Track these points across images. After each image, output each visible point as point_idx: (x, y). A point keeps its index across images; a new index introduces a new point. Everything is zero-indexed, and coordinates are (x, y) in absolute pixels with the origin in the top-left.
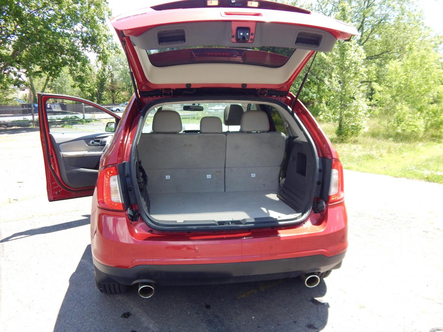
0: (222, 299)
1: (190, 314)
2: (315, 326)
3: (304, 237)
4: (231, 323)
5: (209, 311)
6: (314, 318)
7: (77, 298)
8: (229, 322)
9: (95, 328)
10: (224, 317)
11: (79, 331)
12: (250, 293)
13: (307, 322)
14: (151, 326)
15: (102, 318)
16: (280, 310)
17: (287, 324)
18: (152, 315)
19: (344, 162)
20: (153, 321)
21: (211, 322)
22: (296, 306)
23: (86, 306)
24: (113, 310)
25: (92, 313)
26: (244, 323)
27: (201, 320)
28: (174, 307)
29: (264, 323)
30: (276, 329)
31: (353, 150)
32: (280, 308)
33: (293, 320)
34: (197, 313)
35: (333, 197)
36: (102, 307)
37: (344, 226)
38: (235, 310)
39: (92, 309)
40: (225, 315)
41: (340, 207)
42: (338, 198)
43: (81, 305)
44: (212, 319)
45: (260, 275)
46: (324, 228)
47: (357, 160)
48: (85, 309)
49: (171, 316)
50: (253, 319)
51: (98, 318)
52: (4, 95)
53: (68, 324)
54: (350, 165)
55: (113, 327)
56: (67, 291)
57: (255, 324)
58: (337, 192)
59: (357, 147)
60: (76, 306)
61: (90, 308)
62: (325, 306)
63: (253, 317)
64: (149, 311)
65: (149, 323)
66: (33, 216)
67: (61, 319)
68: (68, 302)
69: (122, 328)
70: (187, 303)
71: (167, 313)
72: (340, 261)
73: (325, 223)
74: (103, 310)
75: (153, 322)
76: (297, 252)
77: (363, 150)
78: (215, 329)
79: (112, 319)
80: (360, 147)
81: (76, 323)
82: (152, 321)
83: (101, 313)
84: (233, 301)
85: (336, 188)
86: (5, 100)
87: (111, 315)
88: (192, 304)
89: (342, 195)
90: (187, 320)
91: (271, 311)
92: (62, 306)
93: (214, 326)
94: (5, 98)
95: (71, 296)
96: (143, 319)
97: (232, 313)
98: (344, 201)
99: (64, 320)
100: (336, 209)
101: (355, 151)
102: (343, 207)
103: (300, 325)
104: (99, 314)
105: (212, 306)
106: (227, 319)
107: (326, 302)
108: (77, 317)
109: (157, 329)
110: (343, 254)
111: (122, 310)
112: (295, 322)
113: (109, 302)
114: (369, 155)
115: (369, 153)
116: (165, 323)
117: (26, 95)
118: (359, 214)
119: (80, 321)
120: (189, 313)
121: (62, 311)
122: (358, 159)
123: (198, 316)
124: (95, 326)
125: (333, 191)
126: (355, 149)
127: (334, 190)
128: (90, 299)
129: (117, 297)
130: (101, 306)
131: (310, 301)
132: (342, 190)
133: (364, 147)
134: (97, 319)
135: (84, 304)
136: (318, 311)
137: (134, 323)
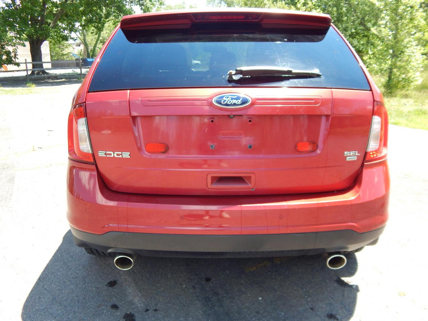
0: (227, 271)
1: (186, 287)
2: (337, 316)
3: (327, 205)
4: (232, 304)
5: (208, 286)
6: (337, 305)
7: (65, 259)
8: (229, 302)
9: (73, 297)
10: (225, 295)
11: (54, 299)
12: (262, 266)
13: (328, 310)
14: (136, 300)
15: (85, 285)
16: (295, 290)
17: (302, 310)
18: (141, 286)
19: (391, 117)
20: (141, 293)
21: (208, 300)
22: (316, 287)
23: (72, 269)
24: (99, 275)
25: (75, 278)
26: (247, 304)
27: (197, 296)
28: (169, 277)
29: (273, 307)
30: (286, 316)
31: (402, 105)
32: (295, 288)
33: (309, 305)
34: (194, 287)
35: (371, 153)
36: (89, 272)
37: (384, 192)
38: (240, 287)
39: (77, 274)
40: (227, 292)
41: (381, 168)
42: (380, 156)
43: (66, 267)
44: (210, 296)
45: (266, 252)
46: (355, 196)
47: (406, 115)
48: (70, 273)
49: (163, 289)
50: (260, 300)
51: (80, 284)
52: (60, 50)
53: (46, 290)
54: (397, 120)
55: (94, 298)
56: (58, 250)
57: (261, 308)
58: (377, 147)
59: (408, 102)
60: (61, 268)
61: (75, 272)
62: (354, 289)
63: (260, 299)
64: (139, 280)
65: (135, 296)
66: (51, 165)
67: (40, 283)
68: (54, 262)
69: (103, 301)
70: (185, 274)
71: (158, 285)
72: (377, 238)
73: (357, 188)
74: (88, 275)
75: (140, 295)
76: (317, 225)
77: (414, 105)
78: (211, 310)
79: (95, 288)
80: (411, 101)
81: (55, 289)
82: (139, 293)
83: (86, 279)
84: (239, 275)
85: (377, 142)
86: (61, 55)
87: (95, 282)
88: (190, 275)
89: (384, 151)
90: (180, 295)
91: (284, 291)
92: (46, 267)
93: (210, 306)
94: (61, 52)
95: (60, 255)
96: (130, 290)
97: (235, 291)
98: (386, 160)
99: (43, 284)
100: (374, 170)
101: (405, 106)
102: (385, 168)
103: (318, 313)
104: (83, 280)
105: (213, 279)
106: (228, 298)
107: (356, 284)
108: (57, 282)
109: (142, 305)
110: (381, 229)
111: (110, 277)
112: (312, 309)
113: (98, 266)
114: (421, 111)
115: (420, 108)
116: (154, 298)
117: (81, 50)
118: (406, 175)
119: (59, 288)
120: (184, 286)
121: (45, 273)
122: (408, 115)
123: (194, 292)
124: (74, 296)
125: (372, 146)
126: (406, 103)
127: (373, 144)
128: (79, 261)
129: (109, 260)
130: (88, 270)
131: (335, 281)
132: (385, 145)
133: (415, 102)
134: (78, 286)
135: (70, 266)
136: (343, 295)
137: (118, 294)
